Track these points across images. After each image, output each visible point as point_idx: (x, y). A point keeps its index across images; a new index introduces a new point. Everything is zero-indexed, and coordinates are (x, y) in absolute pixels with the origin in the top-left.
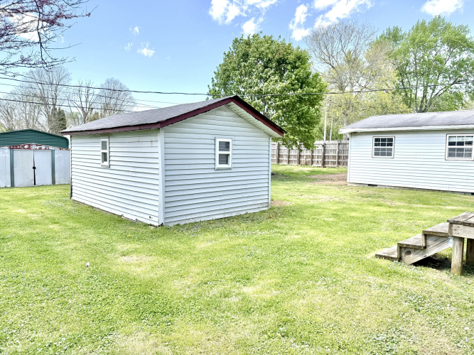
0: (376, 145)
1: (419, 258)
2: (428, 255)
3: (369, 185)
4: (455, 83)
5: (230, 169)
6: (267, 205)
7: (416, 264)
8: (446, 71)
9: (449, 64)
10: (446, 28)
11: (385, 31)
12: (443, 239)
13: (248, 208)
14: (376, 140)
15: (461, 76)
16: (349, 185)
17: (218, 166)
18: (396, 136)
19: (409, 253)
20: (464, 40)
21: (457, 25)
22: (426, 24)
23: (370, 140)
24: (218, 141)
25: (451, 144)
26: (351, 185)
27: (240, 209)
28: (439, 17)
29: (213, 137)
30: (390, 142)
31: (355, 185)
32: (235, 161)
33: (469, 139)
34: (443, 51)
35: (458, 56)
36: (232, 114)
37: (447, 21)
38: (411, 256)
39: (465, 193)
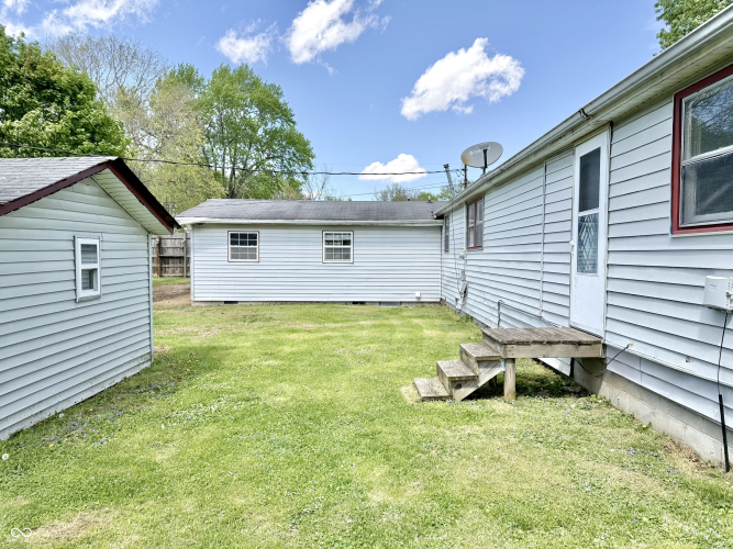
0: (233, 243)
1: (470, 390)
2: (480, 385)
3: (226, 302)
4: (268, 158)
5: (98, 298)
6: (148, 357)
7: (470, 398)
8: (259, 141)
9: (260, 132)
10: (254, 83)
11: (177, 68)
12: (494, 364)
13: (125, 368)
14: (232, 236)
15: (274, 151)
16: (193, 305)
17: (82, 294)
18: (261, 231)
19: (459, 387)
20: (278, 106)
21: (268, 83)
22: (231, 72)
23: (224, 235)
24: (80, 242)
25: (328, 242)
26: (197, 304)
27: (114, 373)
28: (247, 66)
29: (69, 235)
30: (253, 239)
31: (203, 305)
32: (106, 281)
33: (347, 238)
34: (253, 114)
35: (270, 124)
36: (95, 189)
37: (256, 74)
38: (462, 390)
39: (346, 303)
